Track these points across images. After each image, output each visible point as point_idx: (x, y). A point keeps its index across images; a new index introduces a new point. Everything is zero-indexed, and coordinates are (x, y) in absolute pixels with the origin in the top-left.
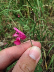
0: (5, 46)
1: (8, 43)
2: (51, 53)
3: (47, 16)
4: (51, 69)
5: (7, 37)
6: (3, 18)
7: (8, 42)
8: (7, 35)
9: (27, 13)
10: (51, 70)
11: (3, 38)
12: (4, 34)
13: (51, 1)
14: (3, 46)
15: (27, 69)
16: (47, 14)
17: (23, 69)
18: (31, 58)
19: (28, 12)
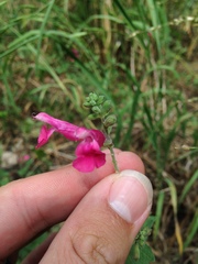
0: (24, 165)
1: (35, 155)
2: (194, 193)
3: (178, 57)
4: (191, 253)
5: (28, 132)
6: (13, 65)
7: (33, 150)
8: (28, 125)
9: (102, 46)
10: (191, 257)
11: (14, 136)
12: (17, 122)
13: (189, 4)
14: (17, 167)
15: (99, 257)
16: (177, 52)
17: (86, 256)
18: (115, 214)
19: (107, 41)
